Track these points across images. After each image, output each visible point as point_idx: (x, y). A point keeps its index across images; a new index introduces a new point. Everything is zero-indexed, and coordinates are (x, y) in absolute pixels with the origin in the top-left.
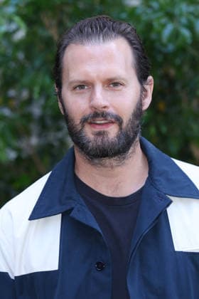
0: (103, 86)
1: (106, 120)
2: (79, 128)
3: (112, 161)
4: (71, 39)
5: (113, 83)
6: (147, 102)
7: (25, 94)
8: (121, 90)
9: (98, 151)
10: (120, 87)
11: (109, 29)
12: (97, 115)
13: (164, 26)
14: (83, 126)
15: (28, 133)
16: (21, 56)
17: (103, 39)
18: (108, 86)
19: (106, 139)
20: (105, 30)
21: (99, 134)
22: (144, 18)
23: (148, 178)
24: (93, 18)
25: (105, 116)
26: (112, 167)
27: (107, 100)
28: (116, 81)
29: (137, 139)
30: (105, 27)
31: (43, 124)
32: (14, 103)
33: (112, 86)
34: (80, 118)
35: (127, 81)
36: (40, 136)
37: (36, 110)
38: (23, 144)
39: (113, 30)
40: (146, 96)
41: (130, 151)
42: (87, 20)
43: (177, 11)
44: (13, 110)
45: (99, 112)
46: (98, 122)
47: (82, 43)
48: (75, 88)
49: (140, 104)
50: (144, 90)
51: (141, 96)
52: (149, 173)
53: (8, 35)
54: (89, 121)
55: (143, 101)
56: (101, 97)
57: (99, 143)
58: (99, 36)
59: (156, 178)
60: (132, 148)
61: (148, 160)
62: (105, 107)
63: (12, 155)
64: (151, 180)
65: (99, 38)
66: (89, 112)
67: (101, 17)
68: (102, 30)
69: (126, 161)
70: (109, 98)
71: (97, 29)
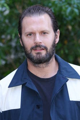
0: (39, 34)
1: (41, 48)
2: (30, 52)
3: (43, 65)
4: (25, 15)
5: (43, 33)
6: (57, 40)
7: (9, 37)
8: (47, 36)
9: (38, 61)
10: (46, 35)
11: (41, 10)
12: (37, 46)
13: (67, 8)
14: (31, 51)
15: (10, 53)
16: (7, 21)
17: (39, 14)
18: (41, 34)
19: (41, 55)
20: (40, 11)
21: (38, 53)
22: (59, 5)
23: (58, 71)
24: (34, 6)
25: (41, 47)
26: (43, 68)
27: (41, 40)
28: (44, 32)
29: (54, 56)
30: (39, 9)
31: (16, 50)
32: (4, 41)
33: (43, 34)
34: (30, 47)
35: (49, 32)
36: (15, 54)
37: (13, 44)
38: (8, 58)
39: (43, 11)
40: (57, 38)
41: (51, 60)
42: (32, 6)
43: (72, 2)
44: (4, 44)
45: (38, 45)
46: (38, 49)
47: (30, 16)
48: (27, 35)
49: (55, 41)
50: (56, 35)
51: (55, 38)
52: (59, 69)
53: (2, 12)
54: (34, 49)
55: (56, 40)
56: (39, 39)
57: (38, 57)
58: (37, 13)
59: (62, 70)
60: (51, 59)
61: (58, 63)
62: (40, 43)
63: (3, 62)
64: (59, 71)
65: (37, 14)
66: (33, 45)
67: (37, 5)
68: (38, 11)
69: (49, 65)
70: (42, 39)
71: (36, 10)
